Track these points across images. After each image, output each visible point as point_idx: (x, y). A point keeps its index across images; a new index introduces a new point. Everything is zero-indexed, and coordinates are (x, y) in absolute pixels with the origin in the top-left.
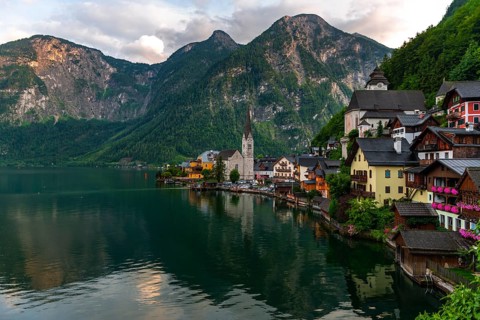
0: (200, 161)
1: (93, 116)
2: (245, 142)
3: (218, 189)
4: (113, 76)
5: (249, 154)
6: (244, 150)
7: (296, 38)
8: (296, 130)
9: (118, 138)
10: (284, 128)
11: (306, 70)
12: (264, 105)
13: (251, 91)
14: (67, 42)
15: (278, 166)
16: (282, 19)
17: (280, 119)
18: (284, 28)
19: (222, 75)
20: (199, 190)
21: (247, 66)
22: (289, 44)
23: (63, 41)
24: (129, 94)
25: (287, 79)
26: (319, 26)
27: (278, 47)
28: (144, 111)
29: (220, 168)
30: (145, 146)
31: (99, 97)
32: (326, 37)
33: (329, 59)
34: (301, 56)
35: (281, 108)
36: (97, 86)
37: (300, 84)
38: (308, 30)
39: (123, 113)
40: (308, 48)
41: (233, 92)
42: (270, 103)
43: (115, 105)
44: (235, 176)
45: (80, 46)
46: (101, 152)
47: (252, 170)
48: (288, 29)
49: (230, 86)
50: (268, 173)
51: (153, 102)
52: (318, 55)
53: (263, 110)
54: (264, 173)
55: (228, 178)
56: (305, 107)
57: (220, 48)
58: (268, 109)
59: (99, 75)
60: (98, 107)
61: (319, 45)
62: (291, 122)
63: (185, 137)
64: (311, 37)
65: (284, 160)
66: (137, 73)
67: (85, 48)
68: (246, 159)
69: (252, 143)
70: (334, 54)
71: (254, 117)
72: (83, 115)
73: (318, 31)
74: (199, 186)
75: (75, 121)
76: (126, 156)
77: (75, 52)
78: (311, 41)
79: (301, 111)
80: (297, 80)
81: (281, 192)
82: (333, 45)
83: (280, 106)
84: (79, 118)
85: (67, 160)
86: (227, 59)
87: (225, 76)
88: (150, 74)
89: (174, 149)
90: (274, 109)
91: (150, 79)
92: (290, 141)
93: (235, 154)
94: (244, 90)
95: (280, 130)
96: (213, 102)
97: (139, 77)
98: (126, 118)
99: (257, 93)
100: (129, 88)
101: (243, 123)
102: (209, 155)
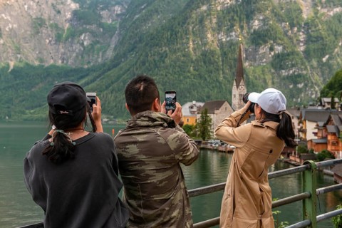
1: (52, 62)
2: (235, 92)
3: (203, 149)
4: (75, 13)
5: (240, 106)
6: (235, 101)
8: (299, 76)
10: (284, 73)
12: (258, 45)
13: (242, 28)
17: (279, 62)
19: (204, 8)
24: (93, 34)
25: (289, 11)
28: (110, 54)
29: (205, 123)
30: (111, 97)
31: (58, 39)
35: (280, 48)
37: (305, 16)
39: (86, 57)
41: (218, 29)
42: (265, 42)
43: (77, 47)
49: (214, 21)
51: (121, 43)
53: (256, 51)
56: (312, 46)
58: (263, 50)
59: (59, 12)
60: (58, 51)
62: (293, 66)
66: (103, 9)
69: (244, 92)
72: (41, 60)
75: (33, 67)
79: (305, 52)
80: (301, 12)
83: (279, 45)
84: (37, 63)
87: (209, 9)
90: (271, 49)
91: (118, 15)
92: (291, 90)
93: (223, 107)
94: (232, 26)
95: (279, 75)
96: (193, 41)
97: (104, 13)
98: (89, 63)
99: (249, 28)
100: (94, 27)
101: (231, 67)
102: (192, 107)
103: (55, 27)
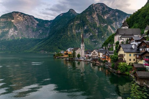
0: (67, 51)
1: (31, 37)
2: (82, 45)
3: (74, 60)
4: (38, 24)
7: (96, 11)
8: (96, 41)
9: (40, 44)
10: (92, 40)
11: (100, 22)
12: (86, 33)
13: (82, 29)
14: (23, 14)
15: (92, 53)
16: (92, 5)
17: (91, 38)
18: (92, 8)
19: (72, 23)
20: (68, 60)
21: (80, 20)
22: (94, 13)
23: (22, 13)
24: (43, 30)
25: (94, 25)
26: (104, 7)
27: (91, 14)
28: (47, 35)
29: (74, 53)
30: (48, 47)
31: (33, 31)
32: (106, 11)
33: (107, 18)
34: (98, 17)
36: (33, 28)
38: (100, 8)
39: (41, 36)
40: (100, 14)
41: (76, 29)
42: (88, 32)
43: (38, 33)
44: (79, 56)
45: (27, 15)
46: (34, 48)
47: (84, 54)
48: (94, 8)
49: (75, 27)
51: (50, 32)
52: (104, 16)
53: (85, 35)
54: (88, 55)
55: (77, 57)
56: (99, 34)
57: (72, 15)
58: (87, 34)
59: (33, 24)
60: (33, 34)
62: (95, 39)
63: (61, 44)
64: (101, 11)
65: (94, 51)
66: (45, 23)
67: (29, 15)
68: (82, 50)
69: (84, 45)
70: (109, 16)
72: (29, 37)
73: (104, 8)
74: (68, 59)
76: (42, 50)
77: (25, 17)
79: (97, 35)
80: (97, 25)
81: (94, 61)
82: (109, 13)
83: (91, 33)
84: (27, 38)
85: (24, 51)
86: (74, 18)
87: (73, 24)
88: (49, 23)
89: (57, 47)
90: (89, 34)
91: (49, 25)
92: (94, 45)
93: (79, 49)
94: (79, 28)
95: (91, 41)
96: (69, 32)
97: (46, 25)
98: (42, 38)
99: (84, 29)
100: (43, 28)
101: (79, 38)
102: (70, 49)
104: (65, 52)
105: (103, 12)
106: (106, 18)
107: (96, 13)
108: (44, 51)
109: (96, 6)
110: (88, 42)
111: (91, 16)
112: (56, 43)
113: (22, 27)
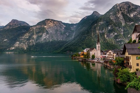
0: (84, 52)
1: (60, 39)
3: (87, 61)
4: (65, 28)
5: (99, 49)
6: (97, 48)
7: (121, 10)
8: (122, 40)
9: (66, 45)
10: (118, 40)
11: (125, 20)
12: (110, 33)
13: (106, 29)
14: (53, 20)
16: (116, 5)
17: (116, 37)
18: (116, 8)
19: (96, 25)
20: (81, 61)
21: (104, 21)
22: (119, 12)
23: (52, 20)
24: (69, 32)
25: (118, 24)
26: (130, 5)
27: (115, 14)
28: (73, 37)
30: (73, 47)
31: (61, 34)
32: (133, 9)
33: (134, 16)
34: (123, 16)
35: (116, 34)
36: (61, 31)
37: (123, 25)
38: (125, 7)
39: (67, 38)
40: (126, 13)
41: (99, 30)
42: (112, 32)
43: (65, 36)
44: (93, 57)
45: (56, 21)
46: (62, 49)
47: (100, 55)
48: (118, 8)
49: (98, 28)
50: (106, 56)
51: (75, 34)
52: (130, 15)
53: (110, 35)
54: (104, 56)
55: (91, 57)
56: (125, 33)
57: (95, 17)
58: (112, 34)
59: (61, 28)
60: (61, 37)
61: (130, 12)
62: (120, 38)
63: (85, 44)
64: (127, 9)
65: (110, 51)
66: (71, 27)
67: (58, 21)
68: (98, 51)
69: (100, 46)
70: (136, 14)
71: (107, 37)
72: (57, 39)
73: (129, 7)
76: (68, 50)
77: (55, 22)
78: (127, 10)
79: (123, 34)
80: (122, 24)
82: (135, 11)
83: (116, 33)
84: (56, 40)
85: (53, 51)
86: (98, 20)
87: (97, 25)
88: (75, 26)
89: (81, 48)
90: (114, 34)
91: (75, 28)
92: (120, 44)
93: (94, 49)
94: (103, 29)
95: (116, 41)
96: (93, 33)
97: (72, 27)
98: (68, 39)
99: (108, 29)
100: (69, 31)
101: (103, 39)
102: (87, 50)
103: (60, 31)
104: (82, 53)
105: (128, 11)
106: (132, 16)
107: (121, 12)
108: (69, 51)
109: (120, 6)
110: (112, 42)
111: (115, 16)
112: (80, 43)
113: (52, 32)
